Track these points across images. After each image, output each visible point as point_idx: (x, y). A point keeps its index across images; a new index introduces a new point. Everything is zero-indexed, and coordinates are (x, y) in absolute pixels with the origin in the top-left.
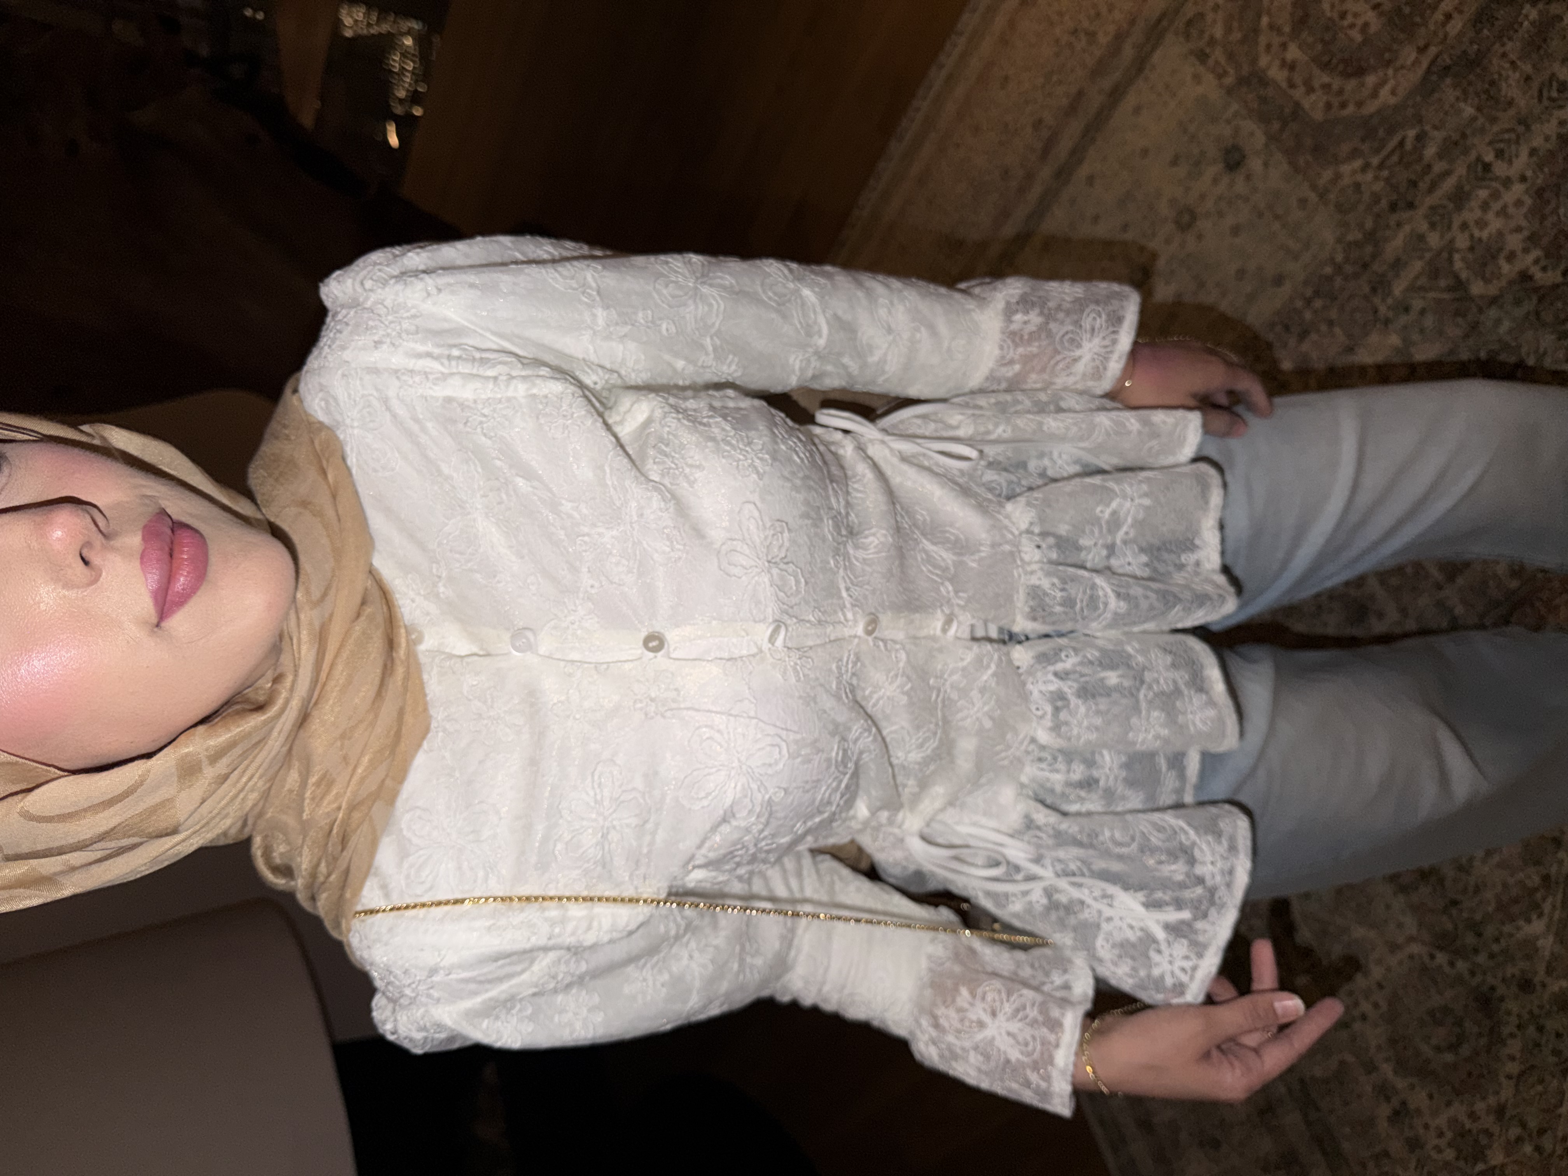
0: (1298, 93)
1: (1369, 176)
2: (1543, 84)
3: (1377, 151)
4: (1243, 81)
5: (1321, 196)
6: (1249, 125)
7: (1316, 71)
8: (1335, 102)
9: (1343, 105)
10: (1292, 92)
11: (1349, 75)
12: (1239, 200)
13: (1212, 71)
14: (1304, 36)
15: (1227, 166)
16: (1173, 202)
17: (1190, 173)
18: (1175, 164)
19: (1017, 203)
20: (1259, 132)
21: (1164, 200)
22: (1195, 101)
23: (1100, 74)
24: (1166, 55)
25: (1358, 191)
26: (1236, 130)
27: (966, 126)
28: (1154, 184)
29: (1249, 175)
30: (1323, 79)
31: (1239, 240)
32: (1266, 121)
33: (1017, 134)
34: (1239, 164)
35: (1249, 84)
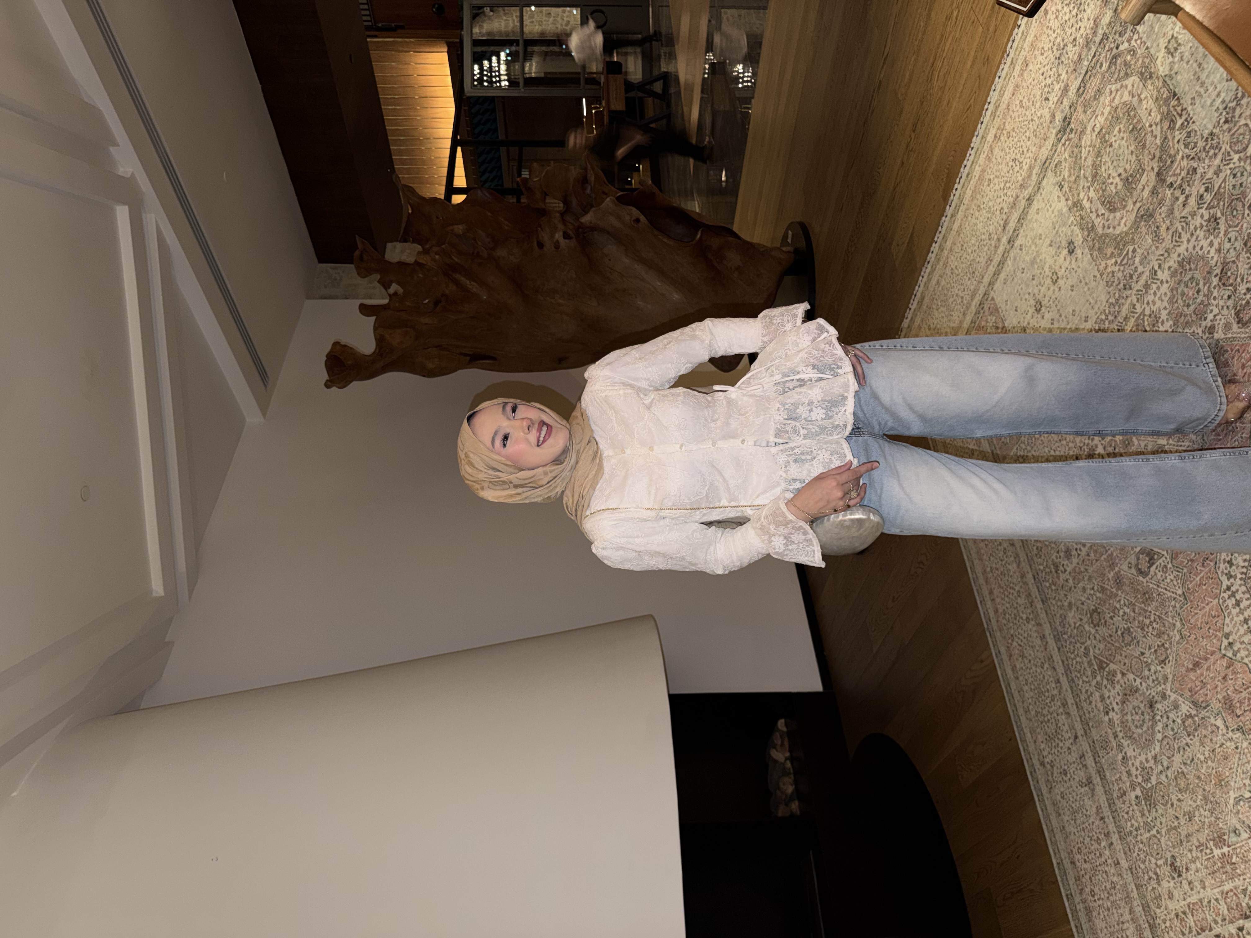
0: (1093, 216)
1: (1117, 268)
2: (1173, 233)
3: (1119, 255)
4: (1075, 204)
5: (1101, 275)
6: (1077, 230)
7: (1100, 206)
8: (1106, 224)
9: (1109, 228)
10: (1091, 215)
11: (1111, 211)
12: (1073, 272)
13: (1064, 195)
14: (1095, 184)
15: (1069, 251)
16: (1050, 267)
17: (1056, 252)
18: (1051, 245)
19: (994, 254)
20: (1080, 235)
21: (1047, 266)
22: (1058, 211)
23: (1024, 187)
24: (1048, 183)
25: (1113, 276)
26: (1072, 232)
27: (975, 205)
28: (1044, 255)
29: (1076, 258)
30: (1102, 211)
31: (1073, 293)
32: (1083, 229)
33: (994, 214)
34: (1073, 251)
35: (1077, 207)
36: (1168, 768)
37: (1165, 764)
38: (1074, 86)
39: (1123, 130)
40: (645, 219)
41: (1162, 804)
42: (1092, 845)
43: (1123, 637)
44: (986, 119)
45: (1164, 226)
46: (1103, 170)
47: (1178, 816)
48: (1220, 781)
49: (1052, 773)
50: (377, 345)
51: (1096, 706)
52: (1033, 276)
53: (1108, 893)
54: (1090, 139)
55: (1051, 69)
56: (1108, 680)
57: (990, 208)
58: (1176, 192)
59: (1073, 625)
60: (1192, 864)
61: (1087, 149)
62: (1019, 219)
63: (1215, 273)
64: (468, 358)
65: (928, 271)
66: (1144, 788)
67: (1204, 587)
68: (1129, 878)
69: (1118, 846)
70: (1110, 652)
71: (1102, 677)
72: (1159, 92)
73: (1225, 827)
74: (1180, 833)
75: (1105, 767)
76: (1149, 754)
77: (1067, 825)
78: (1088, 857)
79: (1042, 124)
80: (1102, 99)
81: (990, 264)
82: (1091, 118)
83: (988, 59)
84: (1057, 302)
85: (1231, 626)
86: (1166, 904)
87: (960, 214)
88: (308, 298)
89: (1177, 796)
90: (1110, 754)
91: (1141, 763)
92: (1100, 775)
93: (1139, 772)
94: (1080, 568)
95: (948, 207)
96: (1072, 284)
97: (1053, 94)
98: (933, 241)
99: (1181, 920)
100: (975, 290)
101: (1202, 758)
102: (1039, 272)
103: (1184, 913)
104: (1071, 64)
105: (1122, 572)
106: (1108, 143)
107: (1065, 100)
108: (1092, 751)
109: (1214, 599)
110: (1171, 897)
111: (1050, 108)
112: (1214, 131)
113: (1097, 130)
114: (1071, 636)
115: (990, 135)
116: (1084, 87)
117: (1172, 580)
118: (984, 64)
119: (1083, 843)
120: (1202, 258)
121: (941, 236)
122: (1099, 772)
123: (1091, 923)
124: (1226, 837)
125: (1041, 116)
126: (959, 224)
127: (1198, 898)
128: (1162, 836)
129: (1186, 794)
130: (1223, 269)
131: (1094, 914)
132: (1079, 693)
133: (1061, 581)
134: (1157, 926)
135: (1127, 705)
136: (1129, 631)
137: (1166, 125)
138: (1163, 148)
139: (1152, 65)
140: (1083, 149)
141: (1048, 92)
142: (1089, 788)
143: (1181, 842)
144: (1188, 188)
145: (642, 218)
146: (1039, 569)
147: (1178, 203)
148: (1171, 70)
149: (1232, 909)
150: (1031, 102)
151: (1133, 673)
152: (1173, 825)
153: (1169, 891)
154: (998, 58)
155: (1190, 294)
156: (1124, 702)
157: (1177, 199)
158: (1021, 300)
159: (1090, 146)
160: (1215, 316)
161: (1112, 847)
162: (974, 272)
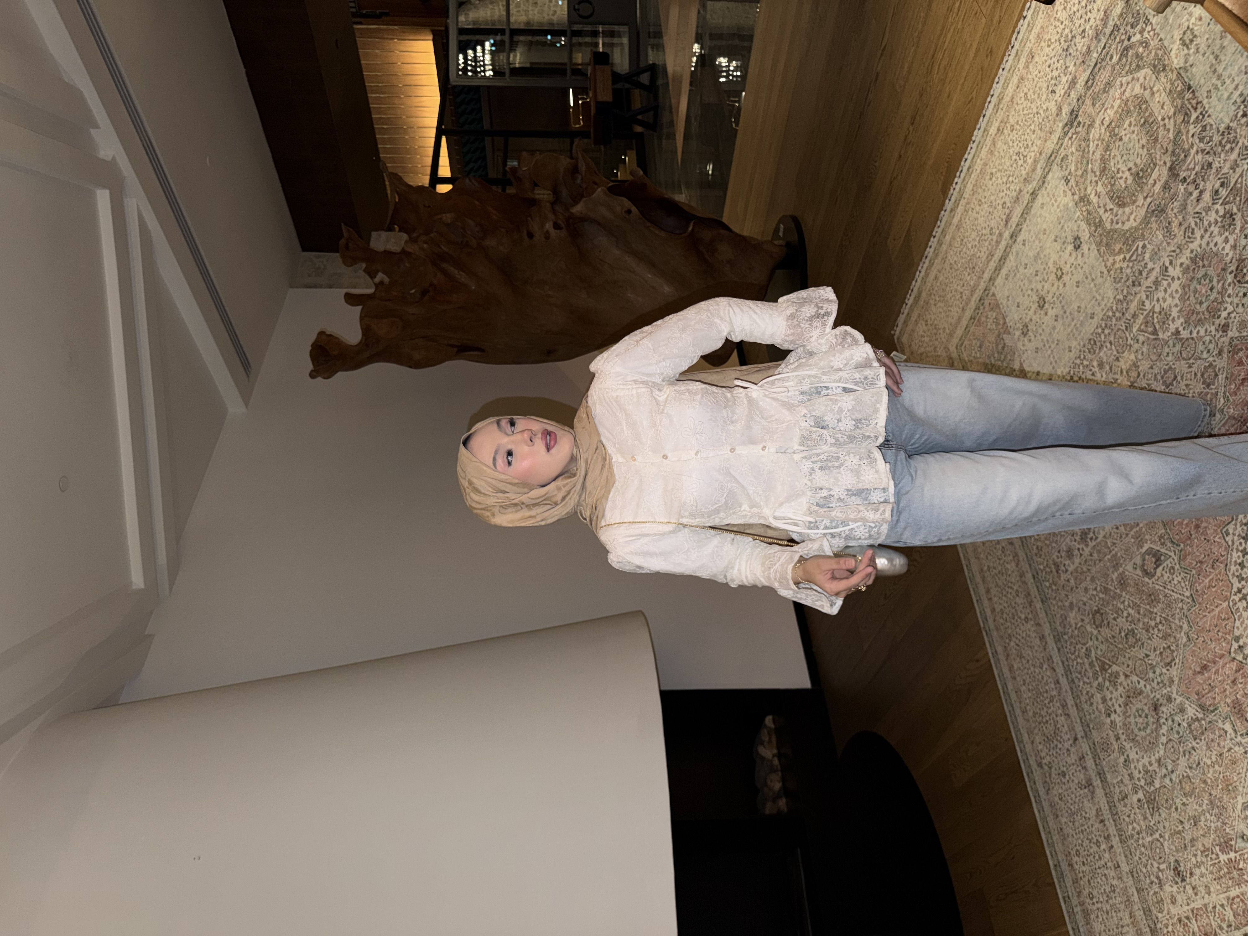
0: (1101, 211)
1: (1125, 265)
2: (1186, 228)
3: (1128, 251)
4: (1082, 199)
5: (1109, 271)
6: (1083, 225)
7: (1108, 201)
8: (1115, 219)
9: (1117, 223)
10: (1099, 210)
11: (1119, 206)
12: (1079, 268)
13: (1070, 190)
14: (1104, 179)
15: (1075, 247)
16: (1055, 263)
17: (1061, 248)
18: (1056, 241)
19: (996, 249)
20: (1087, 230)
21: (1051, 261)
22: (1064, 206)
23: (1028, 181)
24: (1053, 176)
25: (1122, 272)
26: (1079, 227)
27: (976, 199)
28: (1048, 251)
29: (1083, 254)
30: (1110, 206)
31: (1079, 290)
32: (1090, 224)
33: (995, 208)
34: (1079, 247)
35: (1084, 202)
36: (1172, 772)
37: (1170, 768)
38: (1082, 78)
39: (1133, 123)
40: (636, 210)
41: (1166, 808)
42: (1091, 847)
43: (1127, 638)
44: (989, 112)
45: (1176, 222)
46: (1112, 164)
47: (1183, 820)
48: (1227, 786)
49: (1050, 775)
50: (364, 334)
51: (1097, 708)
52: (1037, 271)
53: (1108, 896)
54: (1098, 132)
55: (1058, 61)
56: (1110, 681)
57: (991, 202)
58: (1189, 187)
59: (1074, 626)
60: (1197, 869)
61: (1096, 142)
62: (1023, 213)
63: (1230, 270)
64: (456, 349)
65: (926, 265)
66: (1147, 792)
67: (1214, 590)
68: (1130, 882)
69: (1118, 849)
70: (1113, 654)
71: (1104, 679)
72: (1172, 84)
73: (1232, 832)
74: (1184, 837)
75: (1106, 769)
76: (1153, 759)
77: (1064, 827)
78: (1087, 860)
79: (1048, 117)
80: (1111, 92)
81: (991, 259)
82: (1100, 111)
83: (991, 51)
84: (1061, 298)
85: (1241, 629)
86: (1169, 909)
87: (960, 209)
88: (291, 287)
89: (1181, 800)
90: (1112, 757)
91: (1144, 766)
92: (1100, 778)
93: (1141, 775)
94: (1082, 569)
95: (947, 201)
96: (1077, 280)
97: (1061, 87)
98: (931, 235)
99: (1184, 925)
100: (975, 285)
101: (1209, 762)
102: (1042, 267)
103: (1187, 918)
104: (1080, 56)
105: (1127, 573)
106: (1118, 137)
107: (1072, 93)
108: (1092, 753)
109: (1224, 601)
110: (1174, 901)
111: (1056, 101)
112: (1231, 125)
113: (1106, 123)
114: (1072, 636)
115: (993, 128)
116: (1093, 80)
117: (1179, 582)
118: (987, 56)
119: (1082, 845)
120: (1216, 254)
121: (940, 230)
122: (1100, 774)
123: (1089, 926)
124: (1233, 843)
125: (1047, 109)
126: (959, 219)
127: (1203, 903)
128: (1165, 840)
129: (1191, 798)
130: (1238, 266)
131: (1093, 916)
132: (1080, 694)
133: (1062, 582)
134: (1159, 931)
135: (1130, 708)
136: (1134, 633)
137: (1180, 118)
138: (1176, 141)
139: (1166, 57)
140: (1091, 143)
141: (1055, 85)
142: (1089, 790)
143: (1185, 846)
144: (1202, 183)
145: (634, 209)
146: (1040, 569)
147: (1192, 198)
148: (1186, 62)
149: (1239, 915)
150: (1036, 95)
151: (1137, 675)
152: (1177, 829)
153: (1172, 896)
154: (1002, 49)
155: (1203, 291)
156: (1127, 704)
157: (1191, 194)
158: (1024, 296)
159: (1098, 140)
160: (1229, 314)
161: (1113, 850)
162: (974, 268)
